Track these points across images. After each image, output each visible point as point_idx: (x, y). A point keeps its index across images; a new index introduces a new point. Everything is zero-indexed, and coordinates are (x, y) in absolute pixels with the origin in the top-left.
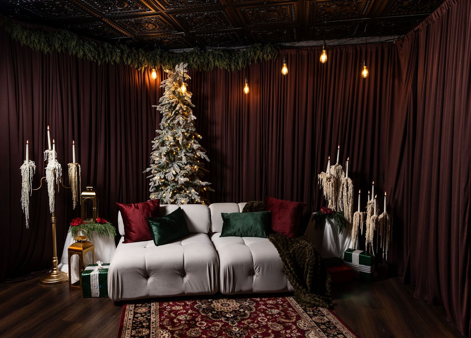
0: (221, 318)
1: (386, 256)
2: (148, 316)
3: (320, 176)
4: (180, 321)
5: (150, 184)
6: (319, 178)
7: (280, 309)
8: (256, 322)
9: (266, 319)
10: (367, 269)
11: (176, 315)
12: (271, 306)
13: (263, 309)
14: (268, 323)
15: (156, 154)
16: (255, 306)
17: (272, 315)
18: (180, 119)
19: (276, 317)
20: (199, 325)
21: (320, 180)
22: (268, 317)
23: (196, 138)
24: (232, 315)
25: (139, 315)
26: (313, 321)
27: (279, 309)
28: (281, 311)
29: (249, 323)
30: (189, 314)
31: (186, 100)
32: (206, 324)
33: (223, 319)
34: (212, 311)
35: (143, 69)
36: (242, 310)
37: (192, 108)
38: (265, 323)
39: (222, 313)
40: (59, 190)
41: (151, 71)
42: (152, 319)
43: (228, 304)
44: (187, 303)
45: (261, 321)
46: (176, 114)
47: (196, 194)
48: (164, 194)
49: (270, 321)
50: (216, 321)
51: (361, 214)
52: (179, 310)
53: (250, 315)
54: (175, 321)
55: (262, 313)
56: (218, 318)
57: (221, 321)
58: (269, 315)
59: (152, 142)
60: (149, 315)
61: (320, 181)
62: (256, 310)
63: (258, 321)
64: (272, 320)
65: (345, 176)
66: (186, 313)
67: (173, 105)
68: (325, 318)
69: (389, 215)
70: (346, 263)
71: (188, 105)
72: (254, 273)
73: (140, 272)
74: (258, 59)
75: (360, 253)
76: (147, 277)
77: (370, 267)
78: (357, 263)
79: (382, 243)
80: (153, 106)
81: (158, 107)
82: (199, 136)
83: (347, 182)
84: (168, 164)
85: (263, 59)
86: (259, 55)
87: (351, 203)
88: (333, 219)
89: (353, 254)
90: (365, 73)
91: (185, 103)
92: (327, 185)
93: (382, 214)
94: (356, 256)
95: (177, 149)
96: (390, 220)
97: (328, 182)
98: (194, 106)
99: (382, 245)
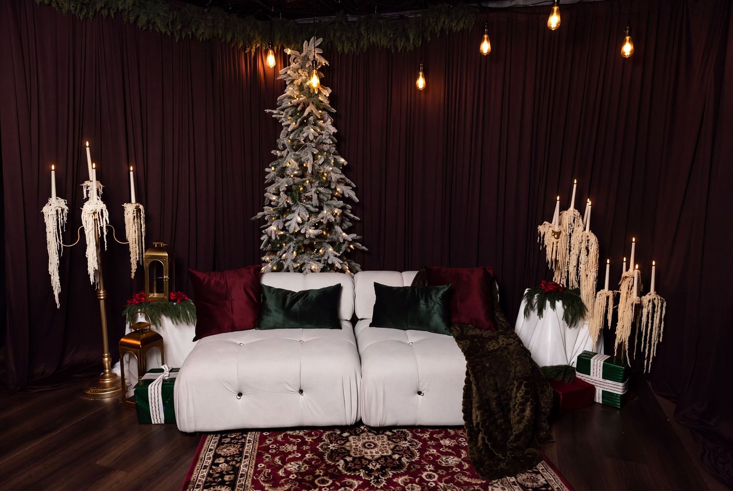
0: (358, 470)
2: (237, 462)
3: (541, 228)
4: (288, 473)
5: (262, 238)
6: (540, 232)
7: (463, 456)
8: (417, 480)
9: (437, 476)
11: (284, 463)
12: (447, 450)
13: (432, 455)
14: (440, 483)
15: (272, 189)
16: (419, 450)
17: (447, 468)
18: (310, 131)
19: (454, 473)
20: (319, 485)
21: (542, 236)
22: (440, 472)
23: (336, 164)
24: (378, 466)
25: (222, 460)
26: (518, 482)
27: (459, 456)
28: (462, 460)
29: (406, 484)
30: (305, 462)
31: (322, 102)
32: (331, 482)
33: (362, 475)
34: (345, 456)
35: (253, 50)
36: (396, 456)
37: (330, 114)
38: (434, 484)
39: (361, 462)
41: (266, 53)
42: (242, 468)
43: (374, 444)
44: (306, 440)
45: (427, 480)
46: (303, 124)
47: (336, 256)
48: (284, 255)
49: (443, 480)
50: (350, 477)
51: (610, 293)
52: (290, 453)
53: (409, 467)
54: (281, 473)
55: (430, 462)
56: (354, 470)
57: (358, 478)
58: (442, 468)
59: (267, 170)
60: (239, 460)
61: (540, 237)
62: (421, 457)
63: (422, 480)
64: (447, 478)
65: (585, 229)
66: (300, 459)
67: (299, 109)
68: (539, 477)
69: (659, 297)
70: (579, 375)
71: (324, 109)
72: (420, 393)
73: (227, 387)
74: (442, 31)
75: (604, 360)
76: (240, 394)
77: (621, 384)
78: (598, 376)
79: (645, 344)
80: (267, 111)
81: (275, 112)
82: (342, 160)
83: (588, 240)
84: (289, 206)
85: (451, 30)
86: (444, 22)
87: (593, 274)
88: (561, 301)
89: (592, 360)
90: (627, 49)
91: (319, 106)
92: (553, 244)
93: (647, 295)
94: (597, 364)
95: (305, 181)
96: (660, 305)
97: (555, 238)
98: (334, 111)
99: (645, 347)
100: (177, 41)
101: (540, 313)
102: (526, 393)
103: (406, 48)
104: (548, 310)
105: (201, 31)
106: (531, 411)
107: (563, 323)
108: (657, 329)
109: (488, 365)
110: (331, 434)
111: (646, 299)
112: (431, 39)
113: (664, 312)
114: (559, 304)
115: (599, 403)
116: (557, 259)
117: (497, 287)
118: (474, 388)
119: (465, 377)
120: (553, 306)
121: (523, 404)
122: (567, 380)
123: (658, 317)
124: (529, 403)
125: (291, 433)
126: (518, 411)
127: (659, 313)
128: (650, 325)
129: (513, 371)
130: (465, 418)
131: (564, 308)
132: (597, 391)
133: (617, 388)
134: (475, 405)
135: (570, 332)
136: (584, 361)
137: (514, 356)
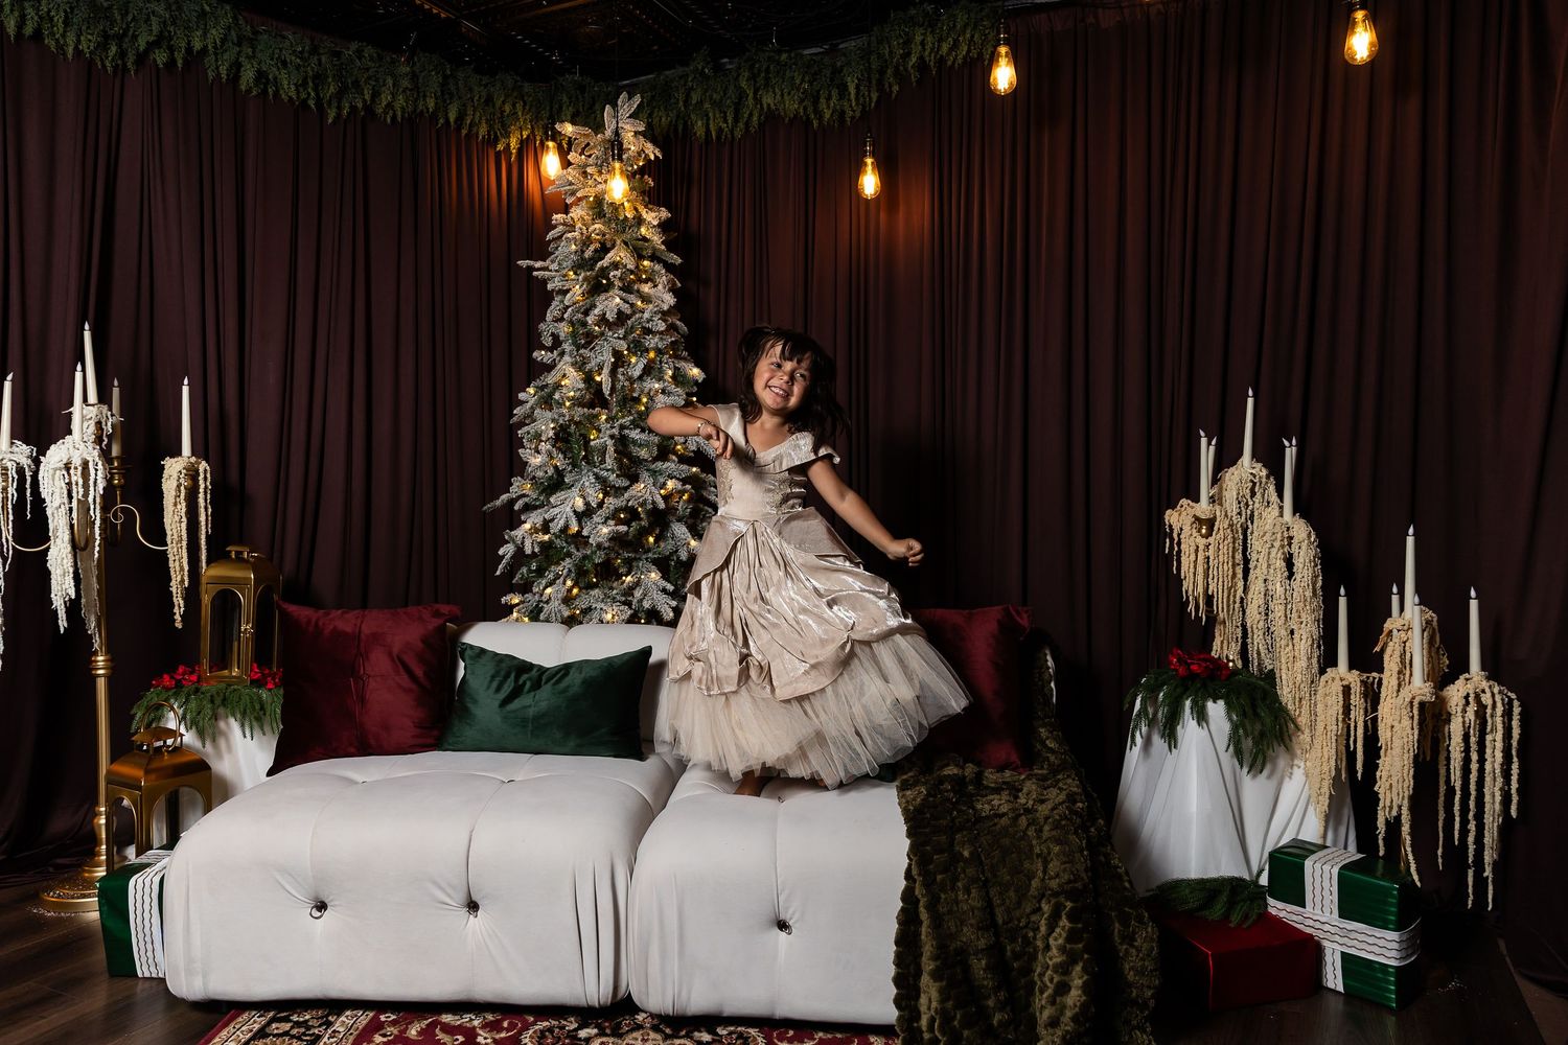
1: (1490, 888)
3: (1172, 517)
5: (501, 552)
6: (1170, 526)
10: (1382, 943)
18: (612, 303)
21: (1175, 535)
23: (679, 378)
31: (645, 239)
35: (514, 143)
37: (669, 268)
40: (97, 549)
41: (543, 149)
44: (479, 1039)
46: (597, 288)
47: (664, 591)
48: (549, 590)
51: (1354, 678)
59: (519, 395)
61: (1172, 540)
65: (1281, 513)
69: (1496, 690)
70: (1276, 907)
71: (654, 258)
72: (783, 926)
73: (283, 883)
74: (922, 66)
75: (1340, 865)
76: (321, 906)
77: (1394, 935)
78: (1327, 910)
79: (1464, 822)
80: (523, 263)
81: (538, 264)
82: (695, 372)
83: (1291, 538)
84: (559, 473)
85: (941, 61)
86: (923, 43)
87: (1307, 629)
88: (1221, 703)
89: (1308, 863)
90: (1361, 43)
91: (639, 249)
92: (1197, 551)
93: (1460, 682)
94: (1322, 878)
95: (596, 416)
96: (1500, 709)
97: (1203, 536)
98: (677, 260)
99: (1464, 832)
100: (330, 121)
101: (1171, 738)
102: (1072, 937)
103: (843, 113)
104: (1189, 729)
105: (385, 98)
106: (1085, 988)
107: (1228, 759)
108: (1500, 781)
109: (966, 854)
110: (550, 1030)
111: (1455, 693)
112: (900, 88)
113: (1516, 732)
114: (1216, 710)
115: (1334, 991)
116: (1210, 593)
117: (1050, 663)
118: (924, 915)
119: (903, 883)
120: (1201, 717)
121: (1064, 969)
122: (1235, 918)
123: (1499, 745)
124: (1078, 968)
125: (447, 1018)
126: (1050, 991)
127: (1499, 736)
128: (1474, 766)
129: (1040, 873)
130: (898, 1002)
131: (1230, 719)
132: (1328, 952)
133: (1383, 946)
134: (928, 965)
135: (1254, 789)
136: (1288, 867)
137: (1046, 833)
